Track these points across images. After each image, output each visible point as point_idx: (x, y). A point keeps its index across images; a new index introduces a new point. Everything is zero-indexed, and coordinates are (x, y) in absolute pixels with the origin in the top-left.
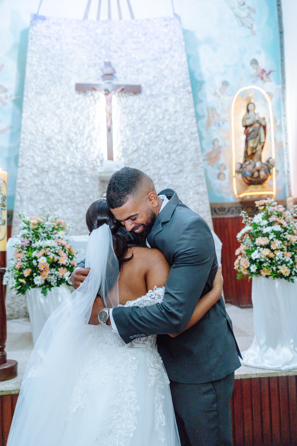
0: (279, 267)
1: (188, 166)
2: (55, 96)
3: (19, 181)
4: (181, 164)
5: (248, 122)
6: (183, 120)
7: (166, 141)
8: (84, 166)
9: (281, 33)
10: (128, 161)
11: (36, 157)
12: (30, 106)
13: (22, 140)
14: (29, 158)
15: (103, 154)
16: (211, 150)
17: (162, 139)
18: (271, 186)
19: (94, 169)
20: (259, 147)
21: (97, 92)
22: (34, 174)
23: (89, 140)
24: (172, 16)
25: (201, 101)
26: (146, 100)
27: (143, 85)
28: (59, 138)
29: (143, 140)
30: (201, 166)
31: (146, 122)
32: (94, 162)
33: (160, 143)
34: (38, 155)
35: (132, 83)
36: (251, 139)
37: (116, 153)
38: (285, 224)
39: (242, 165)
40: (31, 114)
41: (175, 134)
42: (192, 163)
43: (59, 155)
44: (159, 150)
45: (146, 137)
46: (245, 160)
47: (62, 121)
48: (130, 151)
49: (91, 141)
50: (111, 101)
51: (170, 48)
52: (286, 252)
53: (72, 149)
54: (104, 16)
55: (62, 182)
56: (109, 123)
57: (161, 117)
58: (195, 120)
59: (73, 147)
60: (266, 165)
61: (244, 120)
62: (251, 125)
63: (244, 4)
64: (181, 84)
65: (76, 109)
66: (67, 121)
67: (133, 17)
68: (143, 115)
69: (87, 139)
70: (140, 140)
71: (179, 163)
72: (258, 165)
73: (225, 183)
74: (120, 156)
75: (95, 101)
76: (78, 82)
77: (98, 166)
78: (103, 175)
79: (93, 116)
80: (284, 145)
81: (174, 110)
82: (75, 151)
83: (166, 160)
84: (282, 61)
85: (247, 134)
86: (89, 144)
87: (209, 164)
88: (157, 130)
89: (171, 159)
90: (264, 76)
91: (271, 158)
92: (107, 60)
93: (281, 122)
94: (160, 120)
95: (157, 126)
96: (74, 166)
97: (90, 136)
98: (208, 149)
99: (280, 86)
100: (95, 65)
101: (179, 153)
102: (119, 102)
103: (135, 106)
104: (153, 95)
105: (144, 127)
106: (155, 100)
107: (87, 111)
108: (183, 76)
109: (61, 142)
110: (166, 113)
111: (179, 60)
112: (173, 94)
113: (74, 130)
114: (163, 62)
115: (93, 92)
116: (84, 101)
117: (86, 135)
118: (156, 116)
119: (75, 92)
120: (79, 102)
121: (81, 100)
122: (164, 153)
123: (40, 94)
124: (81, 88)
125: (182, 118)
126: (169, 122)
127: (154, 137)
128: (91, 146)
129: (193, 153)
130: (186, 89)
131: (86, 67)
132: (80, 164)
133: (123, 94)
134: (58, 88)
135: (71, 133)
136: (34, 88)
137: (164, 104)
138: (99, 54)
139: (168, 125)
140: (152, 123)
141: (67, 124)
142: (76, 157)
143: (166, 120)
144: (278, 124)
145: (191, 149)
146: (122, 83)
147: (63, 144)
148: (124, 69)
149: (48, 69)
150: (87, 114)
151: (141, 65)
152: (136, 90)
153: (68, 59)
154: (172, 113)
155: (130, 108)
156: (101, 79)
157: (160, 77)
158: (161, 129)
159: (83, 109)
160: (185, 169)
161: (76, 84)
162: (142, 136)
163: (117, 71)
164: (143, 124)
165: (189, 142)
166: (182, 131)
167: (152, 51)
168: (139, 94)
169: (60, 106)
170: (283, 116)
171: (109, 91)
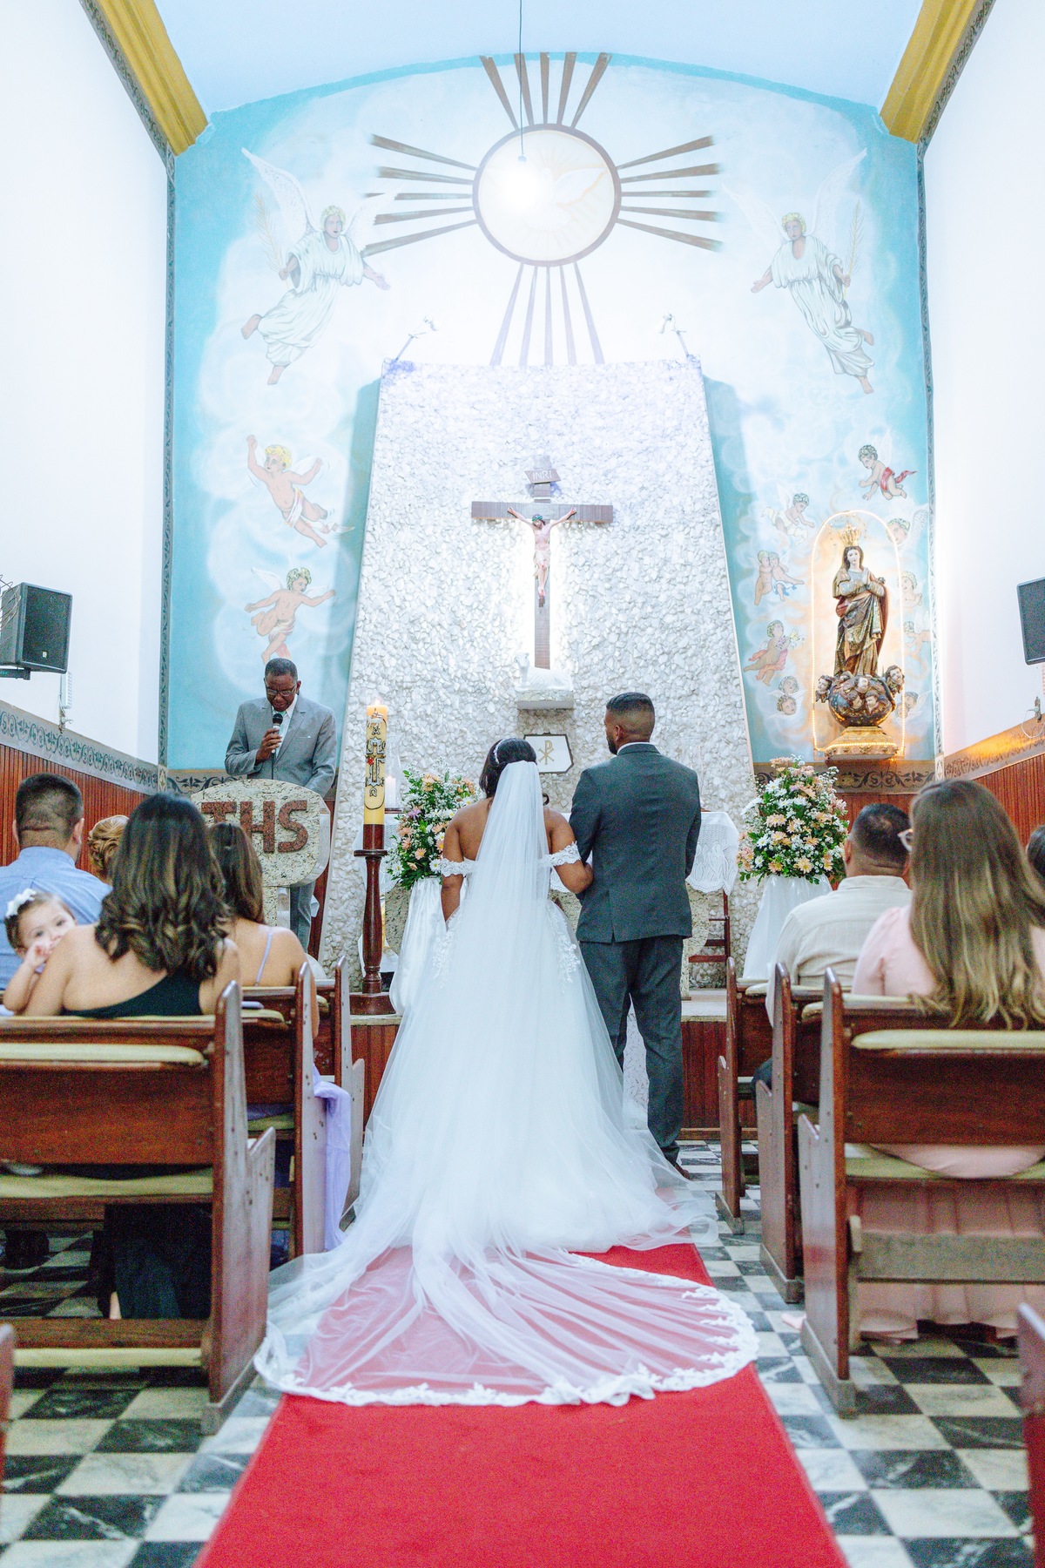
0: (796, 859)
1: (710, 684)
2: (429, 530)
3: (351, 708)
4: (694, 677)
5: (844, 589)
6: (701, 583)
7: (663, 627)
8: (484, 677)
9: (929, 389)
10: (580, 669)
11: (387, 657)
12: (377, 553)
13: (360, 624)
14: (373, 660)
15: (527, 654)
16: (764, 647)
17: (656, 623)
18: (898, 728)
19: (506, 685)
20: (870, 643)
21: (517, 520)
22: (381, 694)
23: (497, 623)
24: (683, 359)
25: (746, 539)
26: (624, 537)
27: (616, 506)
28: (434, 617)
29: (614, 624)
30: (735, 682)
31: (621, 585)
32: (507, 669)
33: (649, 630)
34: (392, 656)
35: (593, 502)
36: (850, 626)
37: (556, 652)
38: (812, 795)
39: (830, 681)
40: (380, 569)
41: (682, 612)
42: (717, 677)
43: (433, 653)
44: (647, 646)
45: (621, 617)
46: (838, 669)
47: (442, 582)
48: (584, 648)
49: (502, 624)
50: (547, 542)
51: (677, 429)
52: (810, 837)
53: (461, 642)
54: (536, 358)
55: (439, 711)
56: (541, 588)
57: (654, 576)
58: (727, 584)
59: (463, 638)
60: (883, 684)
61: (836, 586)
62: (853, 595)
63: (848, 324)
64: (698, 507)
65: (472, 556)
66: (452, 581)
67: (599, 359)
68: (615, 570)
69: (494, 620)
70: (608, 624)
71: (689, 675)
72: (863, 683)
73: (793, 720)
74: (563, 658)
75: (513, 539)
76: (477, 499)
77: (515, 678)
78: (526, 698)
79: (508, 570)
80: (931, 638)
81: (682, 561)
82: (468, 646)
83: (663, 666)
84: (931, 452)
85: (844, 614)
86: (497, 631)
87: (758, 678)
88: (644, 603)
89: (673, 667)
90: (891, 481)
91: (895, 668)
92: (540, 451)
93: (925, 586)
94: (650, 581)
95: (646, 594)
96: (464, 677)
97: (500, 614)
98: (758, 644)
99: (926, 506)
100: (515, 462)
101: (690, 653)
102: (563, 541)
103: (599, 550)
104: (639, 527)
105: (616, 596)
106: (642, 539)
107: (496, 560)
108: (702, 488)
109: (438, 627)
110: (665, 568)
111: (695, 455)
112: (681, 527)
113: (467, 602)
114: (661, 457)
115: (510, 521)
116: (491, 540)
117: (491, 612)
118: (643, 574)
119: (470, 520)
120: (479, 541)
121: (484, 536)
122: (658, 653)
123: (399, 527)
124: (483, 513)
125: (698, 579)
126: (671, 587)
127: (637, 619)
128: (501, 634)
129: (719, 654)
130: (709, 518)
131: (496, 467)
132: (478, 673)
133: (574, 526)
134: (437, 512)
135: (461, 607)
136: (387, 513)
137: (661, 548)
138: (524, 439)
139: (669, 593)
140: (633, 588)
141: (454, 588)
142: (469, 658)
143: (663, 581)
144: (919, 589)
145: (716, 647)
146: (570, 502)
147: (442, 632)
148: (578, 470)
149: (417, 473)
150: (496, 566)
151: (613, 462)
152: (601, 517)
153: (457, 450)
154: (678, 567)
155: (587, 554)
156: (525, 491)
157: (655, 489)
158: (654, 601)
159: (486, 557)
160: (701, 689)
161: (473, 503)
162: (611, 614)
163: (562, 476)
164: (614, 590)
165: (712, 632)
166: (698, 606)
167: (637, 433)
168: (607, 525)
169: (438, 550)
170: (930, 573)
171: (543, 518)
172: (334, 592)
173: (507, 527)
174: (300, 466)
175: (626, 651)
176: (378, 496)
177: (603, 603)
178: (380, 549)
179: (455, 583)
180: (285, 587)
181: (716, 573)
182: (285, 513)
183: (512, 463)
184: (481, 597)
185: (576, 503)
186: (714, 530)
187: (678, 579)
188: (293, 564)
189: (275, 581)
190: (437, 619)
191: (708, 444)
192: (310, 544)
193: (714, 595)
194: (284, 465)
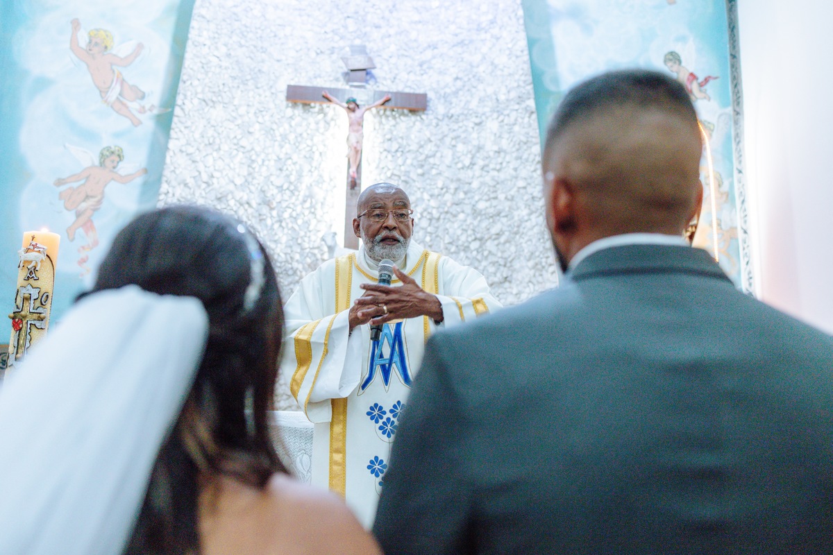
1: (523, 270)
2: (242, 110)
4: (507, 264)
6: (515, 169)
7: (476, 213)
8: (292, 258)
12: (186, 127)
13: (162, 196)
15: (335, 234)
17: (468, 209)
21: (332, 105)
23: (307, 205)
26: (437, 125)
27: (431, 95)
29: (425, 210)
31: (434, 172)
32: (316, 251)
33: (462, 216)
35: (407, 90)
40: (188, 144)
41: (495, 198)
42: (531, 263)
44: (459, 232)
45: (433, 203)
47: (253, 161)
49: (312, 206)
50: (360, 125)
51: (492, 22)
53: (269, 222)
56: (353, 169)
57: (467, 162)
59: (272, 217)
64: (513, 95)
65: (284, 137)
66: (263, 161)
68: (428, 157)
69: (305, 201)
71: (502, 262)
75: (327, 123)
76: (293, 83)
77: (324, 260)
79: (321, 153)
80: (740, 235)
81: (496, 148)
82: (276, 226)
83: (475, 253)
84: (734, 57)
86: (306, 212)
88: (456, 189)
90: (695, 87)
92: (358, 42)
93: (732, 185)
94: (463, 168)
95: (459, 180)
97: (311, 196)
99: (730, 110)
100: (332, 51)
101: (502, 239)
102: (377, 127)
103: (413, 137)
104: (452, 116)
105: (428, 181)
106: (455, 127)
107: (309, 142)
108: (517, 77)
109: (246, 206)
110: (478, 155)
111: (510, 46)
112: (495, 115)
113: (278, 182)
114: (476, 49)
115: (325, 106)
116: (304, 123)
117: (302, 193)
118: (456, 160)
119: (285, 103)
120: (293, 123)
121: (298, 119)
122: (470, 239)
123: (211, 104)
124: (300, 97)
125: (511, 166)
126: (485, 173)
127: (449, 204)
128: (311, 216)
129: (534, 241)
130: (524, 105)
131: (313, 55)
132: (286, 254)
133: (388, 113)
134: (251, 94)
135: (271, 187)
136: (199, 90)
137: (475, 135)
138: (342, 30)
139: (481, 179)
140: (446, 174)
141: (264, 169)
142: (276, 238)
143: (476, 168)
144: (725, 187)
145: (530, 233)
146: (385, 89)
147: (250, 211)
148: (393, 60)
149: (233, 54)
150: (308, 149)
151: (428, 54)
152: (415, 105)
153: (275, 36)
154: (491, 154)
155: (400, 140)
156: (341, 78)
157: (469, 79)
158: (466, 188)
159: (299, 139)
160: (515, 276)
161: (289, 87)
162: (423, 200)
163: (378, 66)
164: (426, 176)
165: (526, 218)
166: (512, 193)
167: (453, 27)
168: (420, 113)
169: (251, 130)
170: (735, 172)
171: (358, 103)
172: (146, 171)
173: (321, 111)
174: (122, 49)
175: (437, 236)
176: (191, 72)
177: (415, 189)
178: (189, 124)
179: (266, 163)
180: (97, 163)
181: (531, 159)
182: (103, 92)
183: (328, 52)
184: (293, 178)
185: (391, 91)
186: (529, 117)
187: (492, 166)
188: (107, 142)
189: (87, 157)
190: (245, 198)
191: (523, 35)
192: (125, 123)
193: (529, 181)
194: (106, 47)
